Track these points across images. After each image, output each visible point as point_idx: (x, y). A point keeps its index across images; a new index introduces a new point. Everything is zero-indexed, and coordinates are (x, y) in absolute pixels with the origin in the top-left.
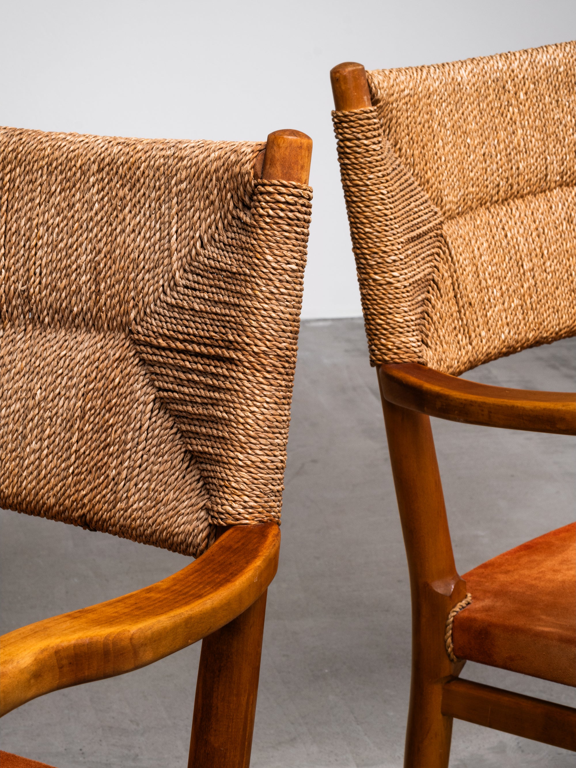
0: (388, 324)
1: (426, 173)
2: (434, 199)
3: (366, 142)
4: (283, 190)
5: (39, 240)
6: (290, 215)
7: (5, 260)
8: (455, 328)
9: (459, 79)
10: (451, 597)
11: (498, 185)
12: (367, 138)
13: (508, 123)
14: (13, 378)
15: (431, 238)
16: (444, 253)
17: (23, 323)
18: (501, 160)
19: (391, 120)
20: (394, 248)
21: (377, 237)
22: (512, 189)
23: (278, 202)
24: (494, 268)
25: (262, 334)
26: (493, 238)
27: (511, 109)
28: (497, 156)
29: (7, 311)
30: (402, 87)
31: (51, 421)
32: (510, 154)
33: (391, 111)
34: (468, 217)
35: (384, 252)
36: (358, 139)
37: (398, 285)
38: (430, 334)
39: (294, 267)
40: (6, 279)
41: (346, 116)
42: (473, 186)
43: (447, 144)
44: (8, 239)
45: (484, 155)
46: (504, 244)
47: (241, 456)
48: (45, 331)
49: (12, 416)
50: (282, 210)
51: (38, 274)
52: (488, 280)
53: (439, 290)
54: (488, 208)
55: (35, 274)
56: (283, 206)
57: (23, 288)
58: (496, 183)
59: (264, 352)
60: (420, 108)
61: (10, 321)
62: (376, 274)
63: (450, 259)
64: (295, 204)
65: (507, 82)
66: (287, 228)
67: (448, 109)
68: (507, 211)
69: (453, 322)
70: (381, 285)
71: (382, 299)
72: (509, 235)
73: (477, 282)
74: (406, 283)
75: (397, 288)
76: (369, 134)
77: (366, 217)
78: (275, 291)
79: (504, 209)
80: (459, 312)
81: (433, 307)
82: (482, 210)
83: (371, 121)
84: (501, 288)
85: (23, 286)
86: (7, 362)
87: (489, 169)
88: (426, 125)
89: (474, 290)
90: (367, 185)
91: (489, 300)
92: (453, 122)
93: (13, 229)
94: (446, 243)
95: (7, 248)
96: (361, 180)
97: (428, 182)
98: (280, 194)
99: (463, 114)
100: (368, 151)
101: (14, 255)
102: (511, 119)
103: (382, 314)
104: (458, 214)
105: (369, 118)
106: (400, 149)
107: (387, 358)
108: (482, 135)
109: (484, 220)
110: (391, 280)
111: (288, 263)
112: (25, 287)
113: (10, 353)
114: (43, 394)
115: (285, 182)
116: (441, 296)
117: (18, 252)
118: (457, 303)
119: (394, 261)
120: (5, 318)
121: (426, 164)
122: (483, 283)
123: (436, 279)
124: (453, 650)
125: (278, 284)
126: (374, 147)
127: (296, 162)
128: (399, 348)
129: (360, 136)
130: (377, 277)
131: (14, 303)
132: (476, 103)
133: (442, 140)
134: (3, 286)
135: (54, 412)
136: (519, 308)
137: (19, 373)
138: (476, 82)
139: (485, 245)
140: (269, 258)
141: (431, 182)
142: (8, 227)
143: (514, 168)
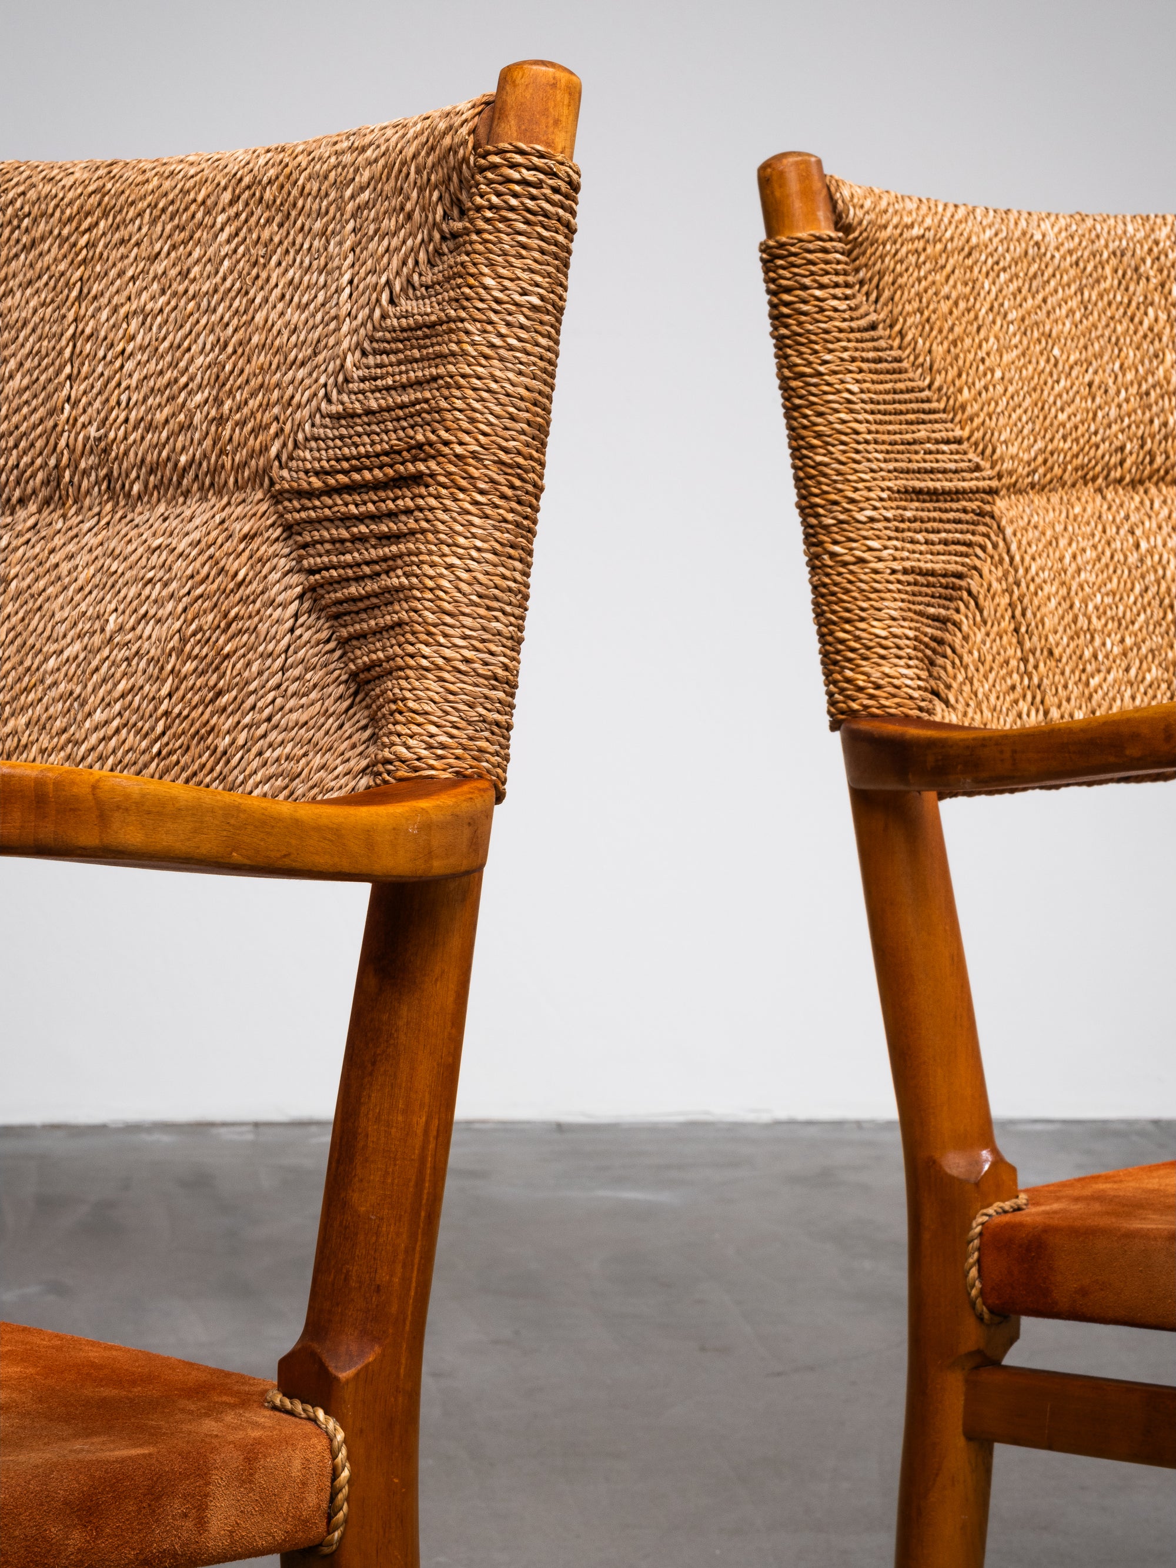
0: (858, 639)
1: (960, 391)
2: (976, 444)
3: (818, 293)
4: (518, 158)
5: (129, 342)
6: (530, 204)
7: (71, 388)
8: (1013, 688)
9: (1038, 237)
10: (977, 1184)
11: (1122, 448)
12: (822, 287)
13: (1145, 336)
14: (72, 599)
15: (965, 511)
16: (995, 546)
17: (97, 502)
18: (1127, 400)
19: (881, 274)
20: (872, 495)
21: (839, 473)
22: (1151, 462)
23: (509, 180)
24: (1108, 600)
25: (472, 421)
26: (1109, 543)
27: (1151, 311)
28: (1118, 393)
29: (71, 482)
30: (908, 220)
31: (129, 665)
32: (1147, 394)
33: (882, 257)
34: (1055, 498)
35: (852, 501)
36: (805, 288)
37: (880, 566)
38: (955, 685)
39: (535, 301)
40: (71, 421)
41: (781, 246)
42: (1064, 438)
43: (1009, 348)
44: (78, 350)
45: (1090, 385)
46: (1133, 559)
47: (426, 650)
48: (133, 511)
49: (64, 670)
50: (515, 195)
51: (123, 404)
52: (1094, 620)
53: (981, 612)
54: (1099, 490)
55: (119, 403)
56: (517, 188)
57: (98, 435)
58: (1117, 443)
59: (474, 455)
60: (949, 268)
61: (75, 502)
62: (835, 542)
63: (1007, 559)
64: (538, 185)
65: (1143, 260)
66: (522, 226)
67: (1013, 287)
68: (1142, 502)
69: (1010, 674)
70: (845, 564)
71: (847, 591)
72: (1144, 546)
73: (1069, 618)
74: (896, 565)
75: (876, 572)
76: (825, 280)
77: (819, 435)
78: (497, 341)
79: (1137, 499)
80: (1025, 660)
81: (966, 638)
82: (1088, 492)
83: (830, 257)
84: (1122, 641)
85: (98, 430)
86: (65, 572)
87: (1100, 414)
88: (962, 305)
89: (1061, 629)
90: (820, 374)
91: (1095, 656)
92: (1021, 312)
93: (88, 331)
94: (1001, 530)
95: (76, 365)
96: (809, 364)
97: (963, 408)
98: (513, 166)
99: (1045, 301)
100: (822, 310)
101: (86, 378)
102: (1151, 329)
103: (848, 621)
104: (1033, 486)
105: (825, 251)
106: (902, 334)
107: (855, 706)
108: (1086, 348)
109: (1089, 510)
110: (866, 556)
111: (524, 293)
112: (102, 431)
113: (70, 557)
114: (120, 620)
115: (523, 146)
116: (985, 623)
117: (94, 371)
118: (1020, 643)
119: (872, 520)
120: (68, 495)
121: (959, 375)
122: (1082, 622)
123: (974, 589)
124: (982, 1292)
125: (504, 330)
126: (835, 303)
127: (545, 112)
128: (878, 687)
129: (807, 281)
130: (837, 549)
131: (83, 465)
132: (1073, 288)
133: (997, 339)
134: (66, 434)
135: (134, 649)
136: (1164, 686)
137: (81, 589)
138: (1075, 250)
139: (1090, 554)
140: (489, 282)
141: (969, 411)
142: (81, 327)
143: (1156, 422)
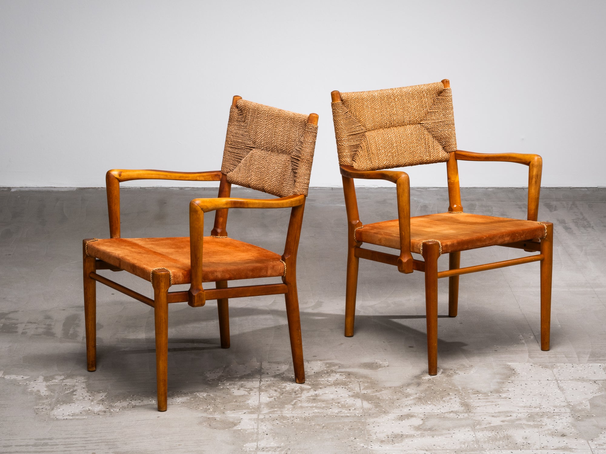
0: (342, 155)
1: (361, 119)
2: (363, 125)
6: (311, 131)
8: (366, 159)
9: (374, 95)
10: (356, 225)
11: (387, 123)
12: (338, 109)
13: (391, 107)
15: (360, 135)
16: (365, 139)
18: (388, 116)
19: (348, 105)
20: (344, 136)
21: (340, 134)
22: (391, 124)
24: (383, 145)
26: (384, 137)
27: (392, 103)
28: (386, 115)
30: (353, 96)
32: (391, 115)
33: (349, 103)
34: (376, 131)
35: (342, 138)
37: (345, 146)
38: (357, 159)
39: (311, 142)
41: (334, 103)
42: (377, 123)
43: (369, 111)
45: (382, 115)
46: (387, 138)
52: (380, 148)
53: (362, 149)
54: (383, 129)
58: (386, 122)
60: (359, 102)
62: (339, 143)
63: (366, 141)
64: (312, 129)
65: (391, 96)
66: (310, 133)
67: (370, 103)
68: (390, 130)
69: (366, 157)
70: (341, 145)
71: (341, 149)
72: (389, 137)
73: (376, 148)
74: (347, 145)
75: (344, 146)
77: (338, 129)
78: (307, 146)
79: (389, 130)
80: (368, 155)
81: (359, 153)
82: (381, 129)
83: (339, 105)
84: (385, 150)
85: (276, 144)
87: (383, 119)
88: (361, 107)
89: (375, 150)
90: (338, 121)
91: (380, 153)
92: (371, 106)
94: (366, 137)
96: (336, 119)
97: (361, 121)
99: (375, 104)
100: (338, 112)
102: (392, 106)
103: (341, 153)
104: (372, 130)
106: (352, 112)
107: (342, 164)
108: (381, 110)
109: (381, 132)
110: (343, 144)
116: (362, 150)
118: (368, 152)
119: (344, 140)
121: (361, 116)
122: (378, 148)
123: (361, 146)
124: (356, 238)
126: (340, 111)
128: (344, 161)
129: (336, 108)
130: (340, 143)
132: (380, 101)
133: (367, 110)
138: (380, 96)
139: (381, 138)
141: (362, 121)
143: (392, 119)
